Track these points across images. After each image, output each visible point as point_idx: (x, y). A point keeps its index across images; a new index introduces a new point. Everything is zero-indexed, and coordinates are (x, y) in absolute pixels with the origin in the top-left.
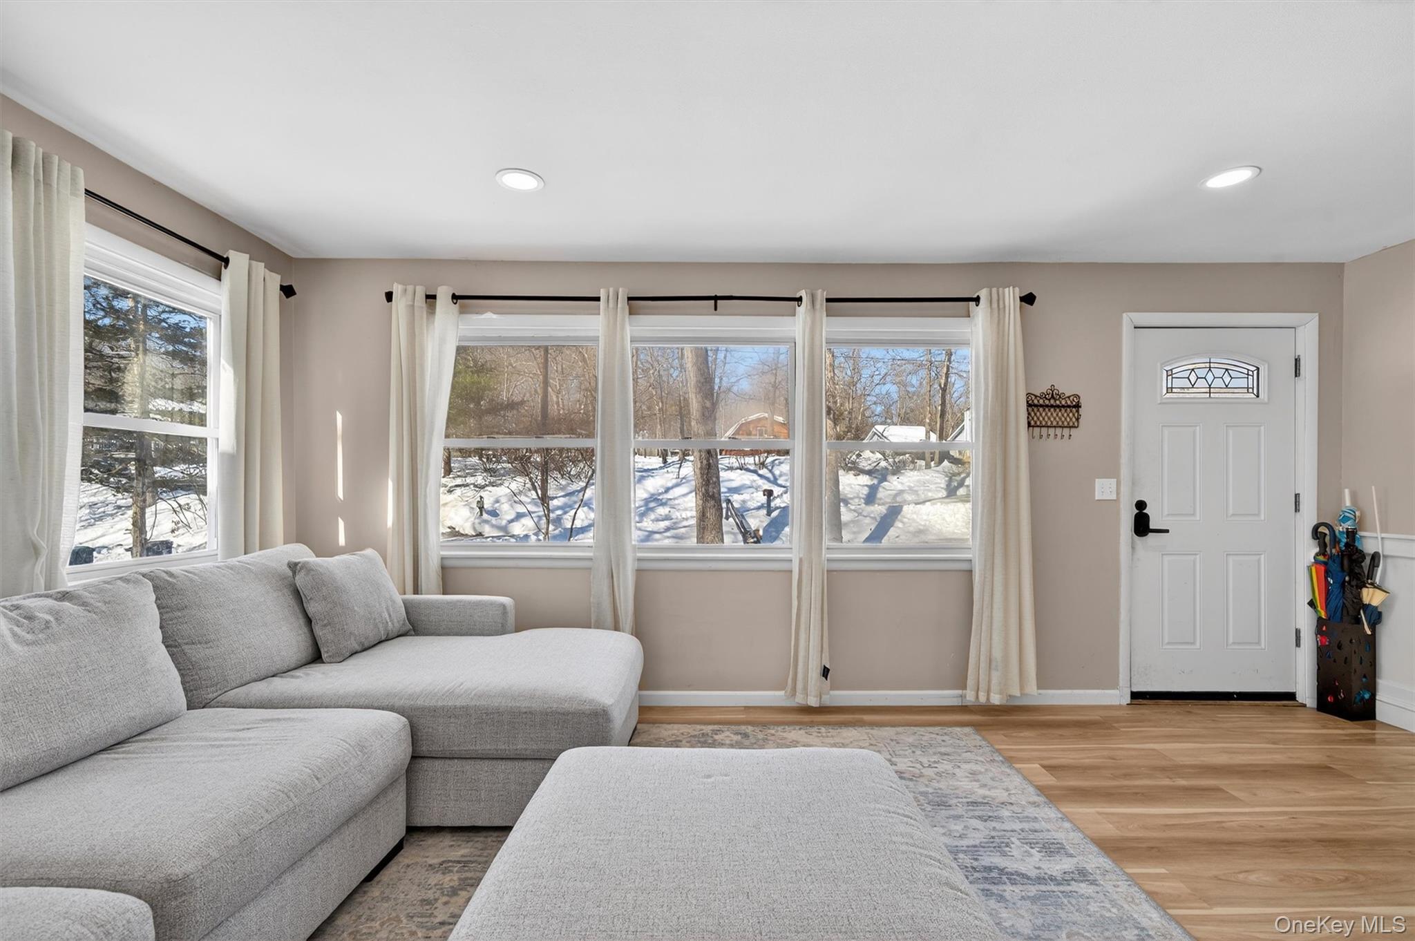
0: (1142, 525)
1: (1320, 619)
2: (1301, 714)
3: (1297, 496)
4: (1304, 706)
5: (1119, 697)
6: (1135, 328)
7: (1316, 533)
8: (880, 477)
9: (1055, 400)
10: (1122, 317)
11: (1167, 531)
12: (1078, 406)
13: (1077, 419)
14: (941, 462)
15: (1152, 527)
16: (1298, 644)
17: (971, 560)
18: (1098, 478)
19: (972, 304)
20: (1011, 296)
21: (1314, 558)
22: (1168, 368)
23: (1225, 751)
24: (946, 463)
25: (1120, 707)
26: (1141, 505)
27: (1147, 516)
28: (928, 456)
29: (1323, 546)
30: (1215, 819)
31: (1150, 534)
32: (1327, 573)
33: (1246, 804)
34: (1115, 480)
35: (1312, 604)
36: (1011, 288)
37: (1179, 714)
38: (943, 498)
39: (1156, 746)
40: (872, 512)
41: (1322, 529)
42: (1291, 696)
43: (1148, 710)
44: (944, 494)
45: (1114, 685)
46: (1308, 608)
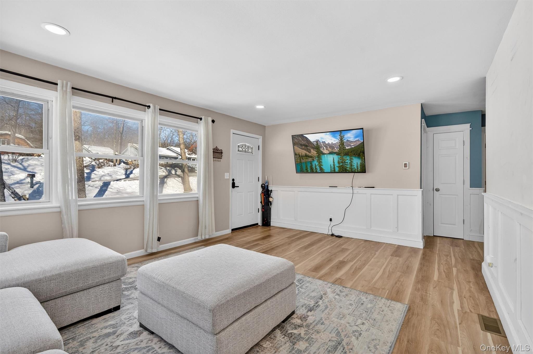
0: (234, 186)
1: (263, 205)
2: (259, 227)
3: (259, 177)
4: (260, 225)
5: (229, 231)
6: (233, 133)
7: (262, 186)
8: (91, 169)
9: (217, 151)
10: (230, 130)
11: (238, 187)
12: (222, 153)
13: (222, 156)
14: (119, 164)
15: (235, 186)
16: (259, 212)
17: (198, 197)
18: (226, 173)
19: (199, 120)
20: (210, 120)
21: (262, 191)
22: (238, 145)
23: (254, 237)
24: (122, 164)
25: (229, 234)
26: (233, 180)
27: (234, 183)
28: (115, 161)
29: (263, 189)
30: (262, 248)
31: (235, 188)
32: (264, 195)
33: (264, 245)
34: (229, 173)
35: (261, 202)
36: (210, 118)
37: (241, 232)
38: (124, 178)
39: (243, 239)
40: (95, 185)
41: (263, 185)
42: (257, 224)
43: (236, 233)
44: (124, 177)
45: (228, 228)
46: (260, 203)
